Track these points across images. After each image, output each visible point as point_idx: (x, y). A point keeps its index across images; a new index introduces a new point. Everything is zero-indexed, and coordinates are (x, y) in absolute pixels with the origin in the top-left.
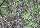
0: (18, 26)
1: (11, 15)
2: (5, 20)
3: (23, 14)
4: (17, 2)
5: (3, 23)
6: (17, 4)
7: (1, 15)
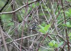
0: (31, 46)
1: (19, 27)
2: (9, 37)
3: (40, 25)
4: (29, 4)
6: (29, 9)
7: (2, 27)
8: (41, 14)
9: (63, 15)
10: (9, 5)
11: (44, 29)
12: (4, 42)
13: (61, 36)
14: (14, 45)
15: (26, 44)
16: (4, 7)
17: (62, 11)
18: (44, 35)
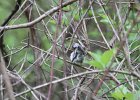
1: (44, 57)
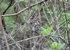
0: (33, 48)
2: (12, 38)
3: (42, 27)
5: (8, 42)
6: (31, 11)
7: (5, 29)
8: (44, 16)
9: (64, 17)
10: (12, 7)
11: (46, 31)
12: (7, 43)
13: (63, 38)
14: (17, 47)
15: (28, 46)
16: (7, 9)
17: (64, 13)
18: (46, 37)
